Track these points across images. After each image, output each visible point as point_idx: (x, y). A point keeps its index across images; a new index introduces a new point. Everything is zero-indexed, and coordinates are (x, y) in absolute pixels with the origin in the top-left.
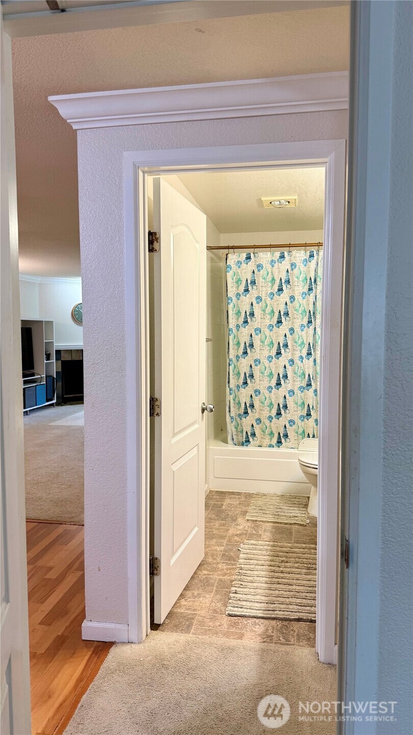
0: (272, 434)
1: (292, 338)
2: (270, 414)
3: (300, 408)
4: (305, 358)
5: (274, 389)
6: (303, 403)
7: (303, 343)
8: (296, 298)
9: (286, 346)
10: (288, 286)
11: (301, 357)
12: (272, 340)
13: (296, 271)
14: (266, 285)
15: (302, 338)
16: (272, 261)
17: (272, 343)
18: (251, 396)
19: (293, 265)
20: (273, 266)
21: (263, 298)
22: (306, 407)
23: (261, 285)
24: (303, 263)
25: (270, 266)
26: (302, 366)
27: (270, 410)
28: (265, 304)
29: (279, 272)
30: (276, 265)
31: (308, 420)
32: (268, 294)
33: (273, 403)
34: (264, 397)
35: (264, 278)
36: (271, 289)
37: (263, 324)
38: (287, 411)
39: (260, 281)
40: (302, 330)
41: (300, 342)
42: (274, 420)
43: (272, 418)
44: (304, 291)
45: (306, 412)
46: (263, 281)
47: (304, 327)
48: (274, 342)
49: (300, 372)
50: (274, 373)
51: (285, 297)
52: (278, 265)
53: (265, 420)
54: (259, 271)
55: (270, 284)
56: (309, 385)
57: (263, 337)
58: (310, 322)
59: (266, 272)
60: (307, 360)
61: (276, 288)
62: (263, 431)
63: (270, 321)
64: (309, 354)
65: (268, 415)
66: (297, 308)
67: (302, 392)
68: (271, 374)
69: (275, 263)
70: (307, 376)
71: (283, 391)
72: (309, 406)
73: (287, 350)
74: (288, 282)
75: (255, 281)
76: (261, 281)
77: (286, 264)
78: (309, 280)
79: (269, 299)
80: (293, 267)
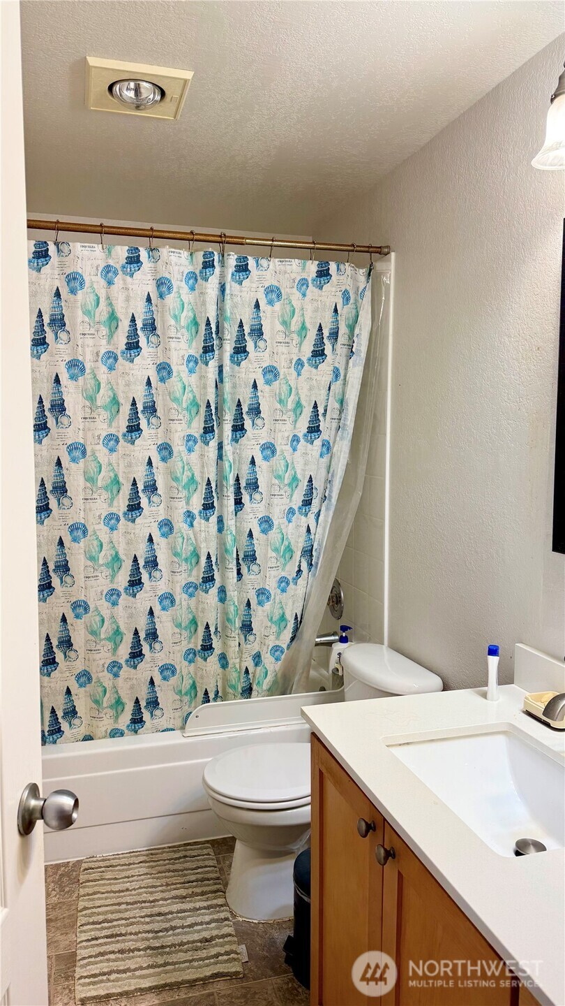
0: (119, 703)
1: (167, 468)
2: (114, 659)
3: (185, 634)
4: (198, 517)
5: (123, 595)
6: (194, 622)
7: (192, 479)
8: (174, 368)
9: (152, 488)
10: (153, 339)
11: (189, 515)
12: (116, 476)
13: (170, 299)
14: (92, 331)
15: (190, 469)
16: (108, 269)
17: (116, 481)
18: (64, 619)
19: (163, 285)
20: (110, 283)
21: (88, 366)
22: (201, 630)
23: (80, 329)
24: (187, 283)
25: (103, 283)
26: (192, 536)
27: (115, 649)
28: (93, 382)
29: (128, 299)
30: (118, 280)
31: (205, 660)
32: (101, 355)
33: (122, 628)
34: (98, 619)
35: (87, 313)
36: (109, 342)
37: (89, 434)
38: (157, 646)
39: (76, 318)
40: (190, 450)
41: (185, 479)
42: (126, 671)
43: (120, 667)
44: (192, 352)
45: (200, 642)
46: (87, 319)
47: (195, 442)
48: (121, 480)
49: (186, 550)
50: (122, 556)
51: (144, 365)
52: (124, 280)
53: (100, 675)
54: (73, 291)
55: (104, 331)
56: (209, 579)
57: (93, 467)
58: (208, 430)
59: (92, 298)
60: (203, 521)
61: (121, 340)
62: (97, 702)
63: (110, 425)
64: (208, 507)
65: (109, 662)
66: (178, 395)
67: (191, 595)
68: (116, 558)
69: (116, 273)
70: (203, 560)
71: (146, 598)
72: (207, 627)
73: (155, 499)
74: (151, 327)
75: (62, 319)
76: (79, 320)
77: (143, 281)
78: (203, 327)
79: (104, 369)
80: (164, 289)
